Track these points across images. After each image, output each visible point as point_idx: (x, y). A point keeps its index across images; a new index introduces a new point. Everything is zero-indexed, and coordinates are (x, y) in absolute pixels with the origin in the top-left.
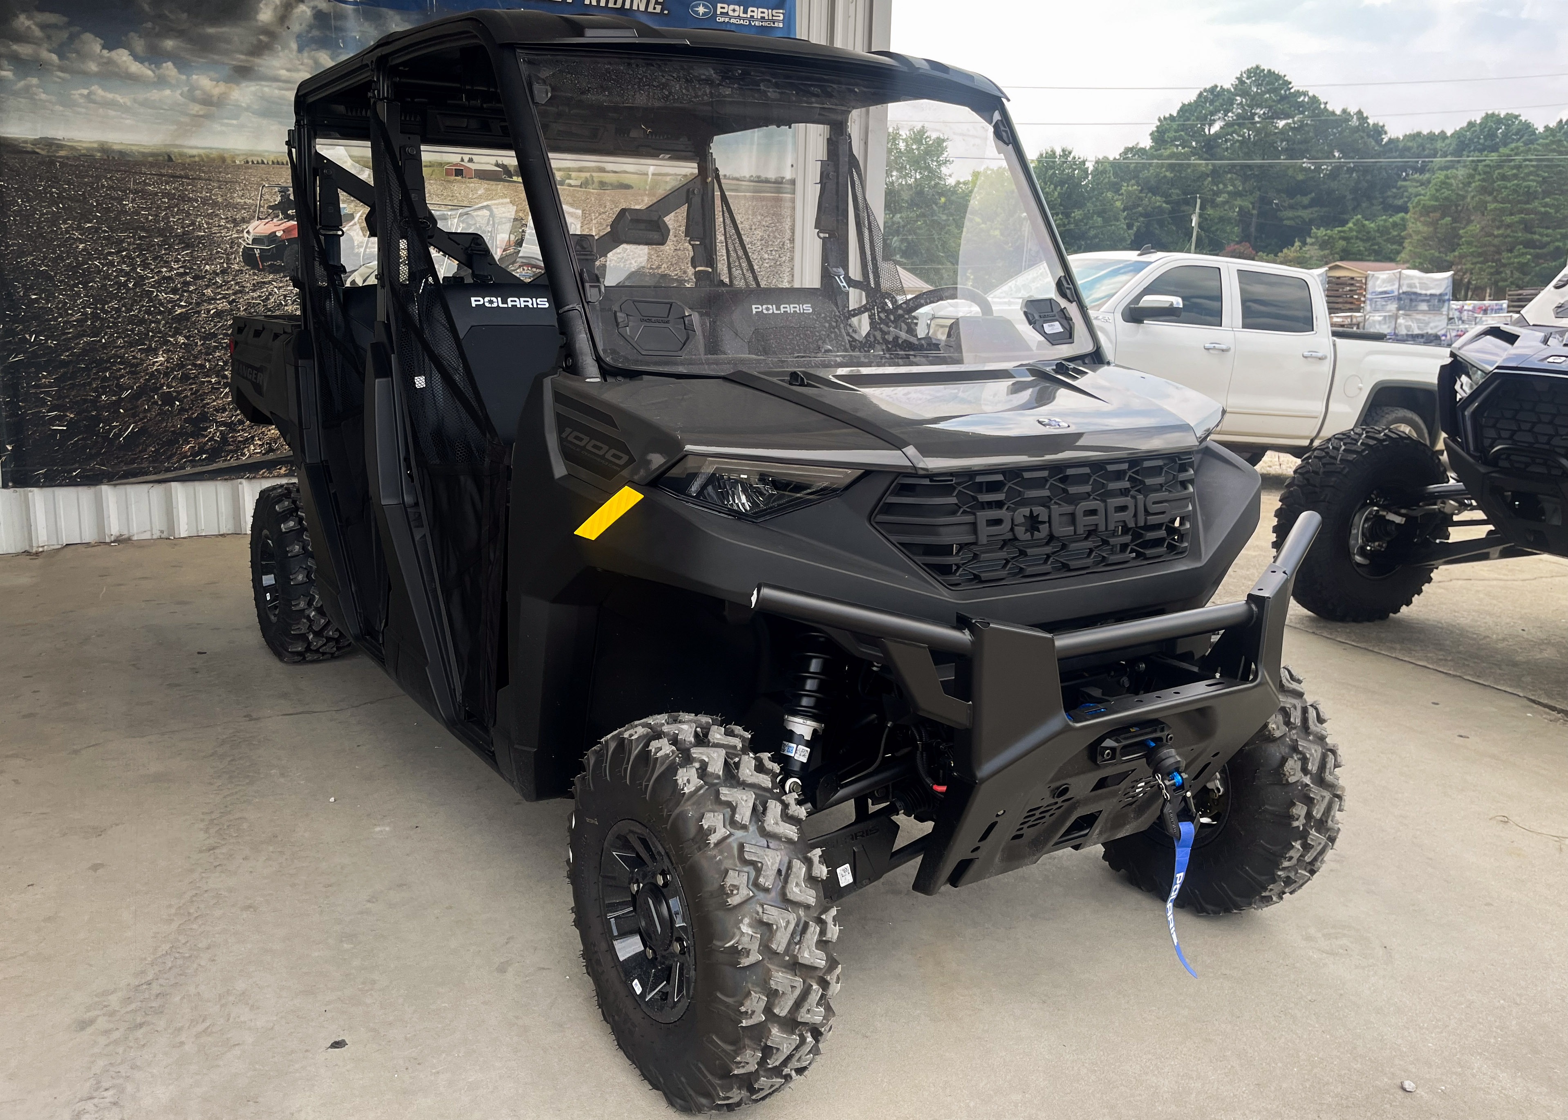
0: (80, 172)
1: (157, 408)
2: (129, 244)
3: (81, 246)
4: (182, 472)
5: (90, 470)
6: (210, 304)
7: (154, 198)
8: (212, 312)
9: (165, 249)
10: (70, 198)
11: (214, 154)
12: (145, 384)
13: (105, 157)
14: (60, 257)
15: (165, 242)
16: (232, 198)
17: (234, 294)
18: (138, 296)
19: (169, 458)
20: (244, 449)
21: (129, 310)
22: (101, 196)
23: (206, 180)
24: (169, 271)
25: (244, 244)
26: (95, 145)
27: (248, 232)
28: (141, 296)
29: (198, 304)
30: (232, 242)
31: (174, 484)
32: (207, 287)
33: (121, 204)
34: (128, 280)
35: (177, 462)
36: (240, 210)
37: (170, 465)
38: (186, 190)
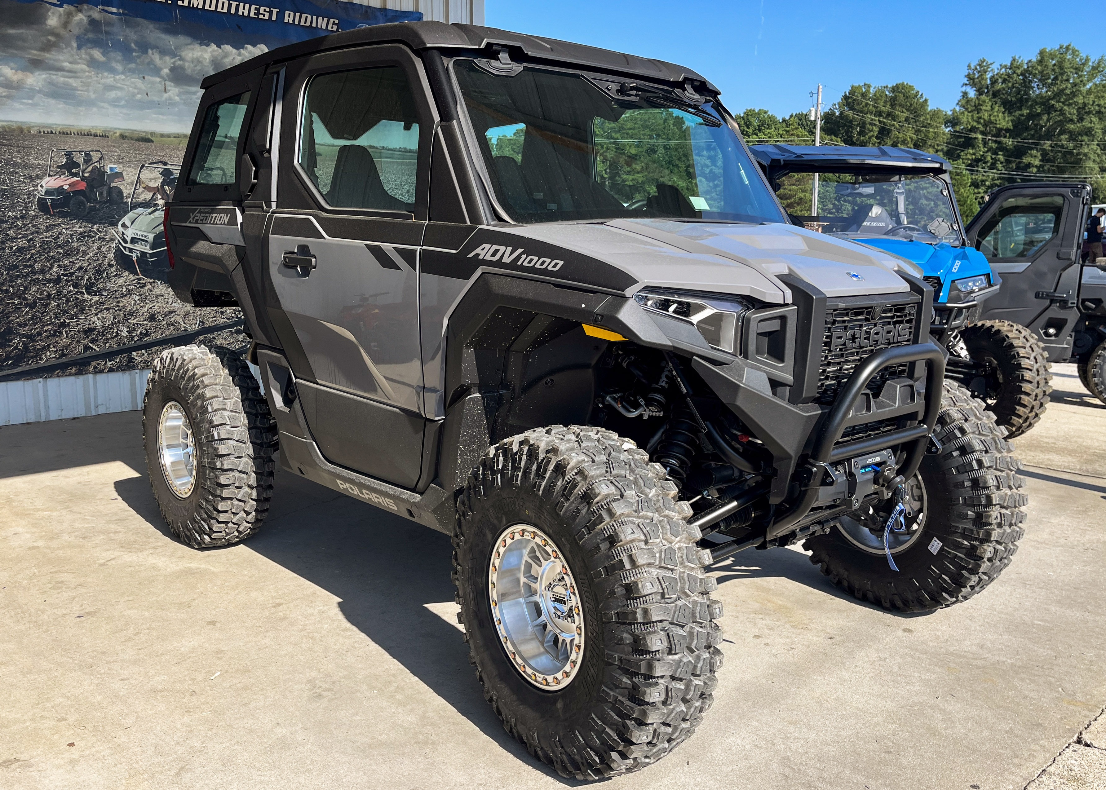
6: (13, 242)
8: (14, 249)
11: (14, 126)
16: (29, 160)
17: (32, 234)
20: (41, 355)
23: (8, 146)
25: (39, 195)
27: (41, 186)
29: (3, 242)
30: (29, 194)
32: (10, 229)
36: (34, 169)
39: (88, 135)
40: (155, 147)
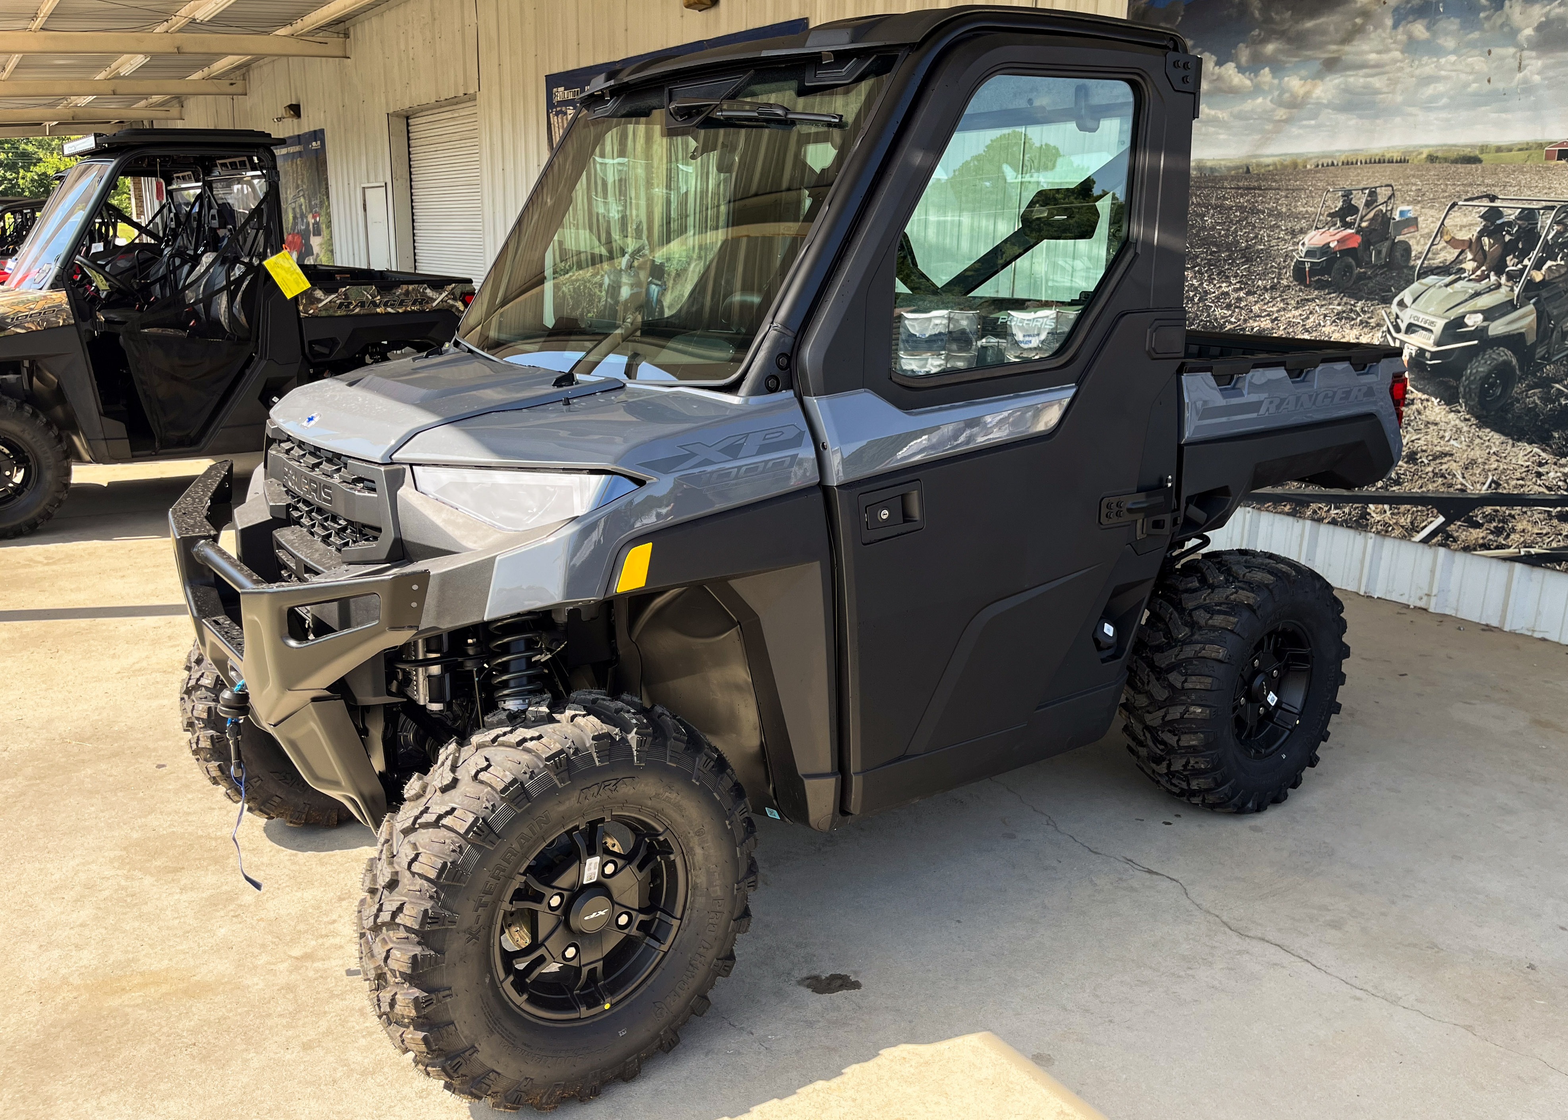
2: (1202, 260)
6: (1255, 321)
7: (1229, 212)
8: (1255, 330)
9: (1229, 264)
11: (1288, 161)
13: (1199, 175)
15: (1230, 257)
16: (1296, 207)
18: (1200, 311)
23: (1275, 189)
24: (1228, 287)
25: (1297, 257)
27: (1303, 244)
29: (1245, 321)
30: (1287, 256)
32: (1256, 303)
34: (1195, 295)
36: (1300, 220)
38: (1257, 202)
39: (1379, 162)
40: (1483, 171)
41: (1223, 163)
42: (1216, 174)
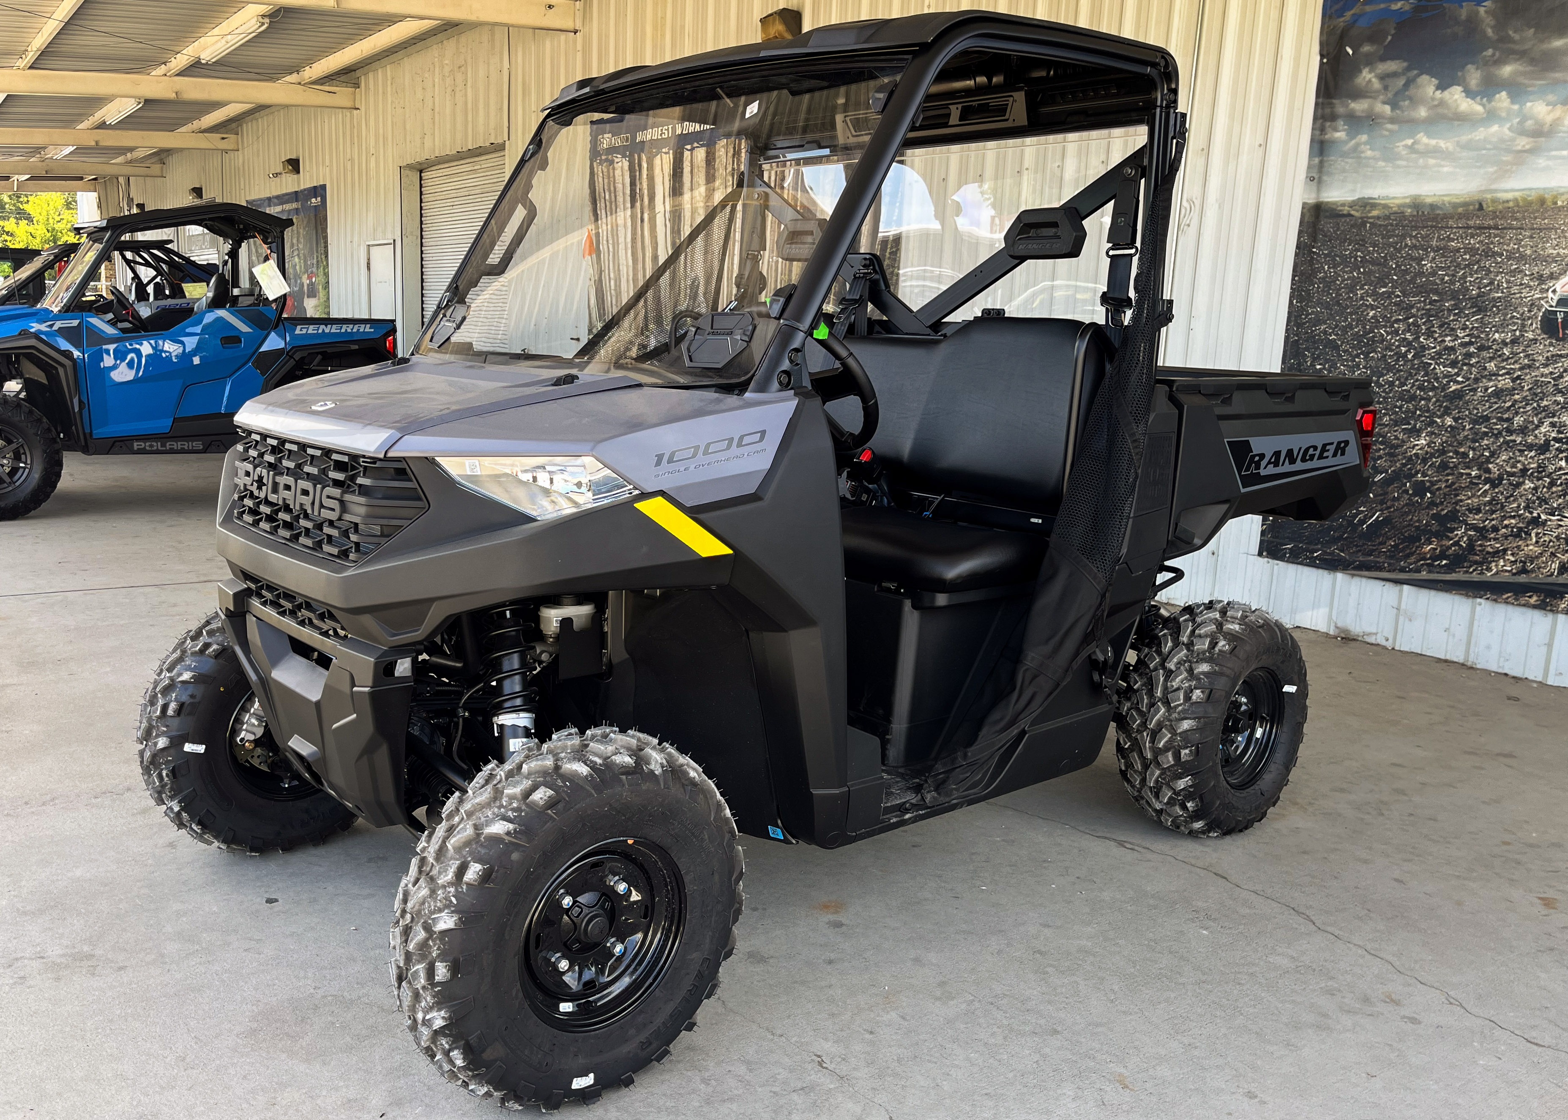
0: (1388, 231)
1: (1406, 497)
2: (1418, 310)
3: (1371, 314)
4: (1416, 576)
5: (1329, 554)
6: (1490, 380)
7: (1455, 255)
8: (1490, 390)
9: (1455, 314)
10: (1373, 262)
11: (1533, 196)
12: (1400, 469)
13: (1415, 213)
14: (1350, 326)
15: (1456, 307)
16: (1544, 249)
17: (1521, 369)
18: (1414, 369)
19: (1408, 556)
20: (1491, 562)
21: (1403, 384)
22: (1402, 257)
23: (1516, 229)
24: (1453, 341)
25: (1546, 306)
26: (1408, 201)
27: (1554, 291)
28: (1418, 369)
29: (1476, 380)
30: (1531, 305)
31: (1406, 587)
32: (1491, 359)
33: (1419, 264)
34: (1409, 351)
35: (1415, 563)
36: (1549, 263)
37: (1406, 564)
38: (1492, 243)
41: (1446, 199)
42: (1438, 212)
